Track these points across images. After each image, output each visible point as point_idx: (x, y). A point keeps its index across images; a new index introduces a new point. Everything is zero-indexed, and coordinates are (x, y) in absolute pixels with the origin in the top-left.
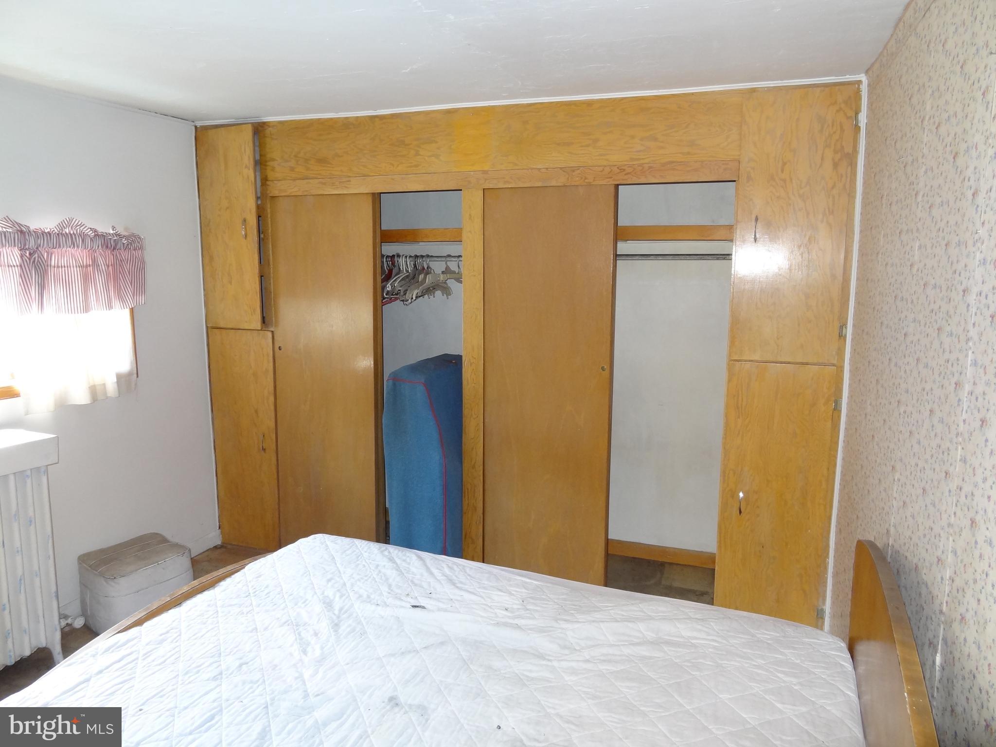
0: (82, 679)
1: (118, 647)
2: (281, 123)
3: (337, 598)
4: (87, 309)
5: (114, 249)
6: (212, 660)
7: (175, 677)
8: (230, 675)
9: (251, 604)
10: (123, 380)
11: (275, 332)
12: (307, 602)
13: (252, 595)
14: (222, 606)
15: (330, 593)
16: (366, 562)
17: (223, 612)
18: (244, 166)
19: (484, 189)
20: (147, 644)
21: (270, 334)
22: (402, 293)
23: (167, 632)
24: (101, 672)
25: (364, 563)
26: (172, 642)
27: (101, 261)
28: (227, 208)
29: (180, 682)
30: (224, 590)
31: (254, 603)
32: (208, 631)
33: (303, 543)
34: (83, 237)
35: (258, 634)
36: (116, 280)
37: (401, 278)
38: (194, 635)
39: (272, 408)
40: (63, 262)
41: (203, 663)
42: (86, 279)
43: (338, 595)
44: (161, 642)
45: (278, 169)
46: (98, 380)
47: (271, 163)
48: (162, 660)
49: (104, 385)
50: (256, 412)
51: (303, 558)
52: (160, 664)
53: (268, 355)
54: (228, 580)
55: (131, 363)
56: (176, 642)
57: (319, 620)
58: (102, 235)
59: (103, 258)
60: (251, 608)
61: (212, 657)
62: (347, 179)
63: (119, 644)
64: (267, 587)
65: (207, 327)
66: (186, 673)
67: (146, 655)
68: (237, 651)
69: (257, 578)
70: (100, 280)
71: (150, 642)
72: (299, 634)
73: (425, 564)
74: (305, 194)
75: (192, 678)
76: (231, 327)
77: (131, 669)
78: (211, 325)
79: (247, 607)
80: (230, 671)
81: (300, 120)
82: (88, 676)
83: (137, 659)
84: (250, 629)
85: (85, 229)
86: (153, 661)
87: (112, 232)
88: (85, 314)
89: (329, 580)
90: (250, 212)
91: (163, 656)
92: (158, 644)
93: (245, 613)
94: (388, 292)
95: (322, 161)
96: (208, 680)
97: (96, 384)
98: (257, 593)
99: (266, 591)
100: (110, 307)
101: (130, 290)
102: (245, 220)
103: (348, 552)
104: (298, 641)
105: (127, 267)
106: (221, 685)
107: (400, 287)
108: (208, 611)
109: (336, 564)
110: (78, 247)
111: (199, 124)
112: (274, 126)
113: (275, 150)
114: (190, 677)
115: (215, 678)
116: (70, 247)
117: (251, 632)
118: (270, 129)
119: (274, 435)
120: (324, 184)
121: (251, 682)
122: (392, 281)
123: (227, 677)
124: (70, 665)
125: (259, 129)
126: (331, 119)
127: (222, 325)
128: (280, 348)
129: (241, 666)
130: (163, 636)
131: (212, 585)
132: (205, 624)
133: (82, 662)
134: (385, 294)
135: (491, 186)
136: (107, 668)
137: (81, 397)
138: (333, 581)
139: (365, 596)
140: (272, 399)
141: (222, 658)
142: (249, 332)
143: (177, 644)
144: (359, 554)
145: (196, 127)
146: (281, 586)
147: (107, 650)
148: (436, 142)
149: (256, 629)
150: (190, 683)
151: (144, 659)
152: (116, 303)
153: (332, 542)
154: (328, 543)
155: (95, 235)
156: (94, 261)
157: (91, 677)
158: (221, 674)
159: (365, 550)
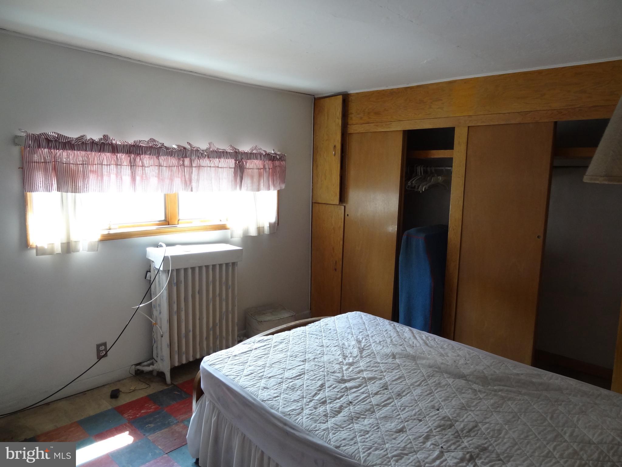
0: (249, 349)
1: (263, 341)
2: (357, 94)
3: (363, 341)
4: (259, 190)
5: (273, 161)
6: (302, 354)
7: (286, 357)
8: (310, 361)
9: (322, 335)
10: (271, 226)
11: (346, 207)
12: (349, 339)
13: (322, 332)
14: (308, 334)
15: (360, 337)
16: (381, 327)
17: (309, 336)
18: (337, 118)
19: (469, 127)
20: (275, 342)
21: (343, 207)
22: (416, 187)
23: (284, 339)
24: (256, 349)
25: (380, 327)
26: (286, 343)
27: (267, 167)
28: (327, 140)
29: (288, 359)
30: (310, 328)
31: (323, 335)
32: (301, 343)
33: (350, 315)
34: (261, 154)
35: (324, 348)
36: (273, 176)
37: (416, 179)
38: (295, 343)
39: (341, 247)
40: (251, 166)
41: (299, 354)
42: (260, 175)
43: (364, 339)
44: (281, 343)
45: (354, 118)
46: (261, 225)
47: (350, 116)
48: (281, 349)
49: (264, 227)
50: (333, 249)
51: (349, 320)
52: (280, 351)
53: (341, 219)
54: (312, 324)
55: (276, 218)
56: (288, 344)
57: (353, 347)
58: (268, 154)
59: (269, 164)
60: (321, 337)
61: (302, 353)
62: (390, 123)
63: (264, 340)
64: (330, 329)
65: (312, 202)
66: (291, 356)
67: (275, 346)
68: (314, 353)
69: (326, 325)
70: (265, 175)
71: (277, 342)
72: (343, 351)
73: (413, 333)
74: (367, 131)
75: (293, 359)
76: (323, 202)
77: (268, 350)
78: (314, 202)
79: (320, 336)
80: (310, 360)
81: (367, 92)
82: (251, 349)
83: (271, 347)
84: (320, 345)
85: (262, 151)
86: (278, 349)
87: (273, 152)
88: (258, 192)
89: (360, 332)
90: (338, 142)
91: (282, 348)
92: (280, 343)
93: (319, 338)
94: (409, 186)
95: (377, 113)
96: (300, 361)
97: (260, 226)
98: (325, 331)
99: (330, 331)
100: (269, 189)
101: (278, 181)
102: (335, 146)
103: (372, 322)
104: (342, 354)
105: (278, 169)
106: (305, 364)
107: (416, 184)
108: (302, 335)
109: (365, 326)
110: (258, 160)
111: (316, 97)
112: (353, 96)
113: (353, 108)
114: (292, 358)
115: (303, 361)
116: (254, 160)
117: (321, 346)
118: (351, 97)
119: (341, 263)
120: (377, 126)
121: (319, 366)
122: (412, 180)
123: (308, 362)
124: (244, 344)
125: (346, 98)
126: (384, 90)
127: (319, 202)
128: (348, 215)
129: (315, 358)
130: (282, 340)
131: (305, 324)
132: (300, 339)
133: (249, 344)
134: (407, 188)
135: (473, 125)
136: (259, 348)
137: (253, 232)
138: (362, 333)
139: (378, 342)
140: (342, 242)
141: (307, 354)
142: (333, 206)
143: (288, 345)
144: (378, 323)
145: (315, 98)
146: (337, 330)
147: (259, 341)
148: (441, 100)
149: (323, 345)
150: (292, 360)
151: (274, 348)
152: (272, 187)
153: (365, 316)
154: (362, 316)
155: (266, 154)
156: (264, 166)
157: (252, 350)
158: (306, 360)
159: (381, 322)
